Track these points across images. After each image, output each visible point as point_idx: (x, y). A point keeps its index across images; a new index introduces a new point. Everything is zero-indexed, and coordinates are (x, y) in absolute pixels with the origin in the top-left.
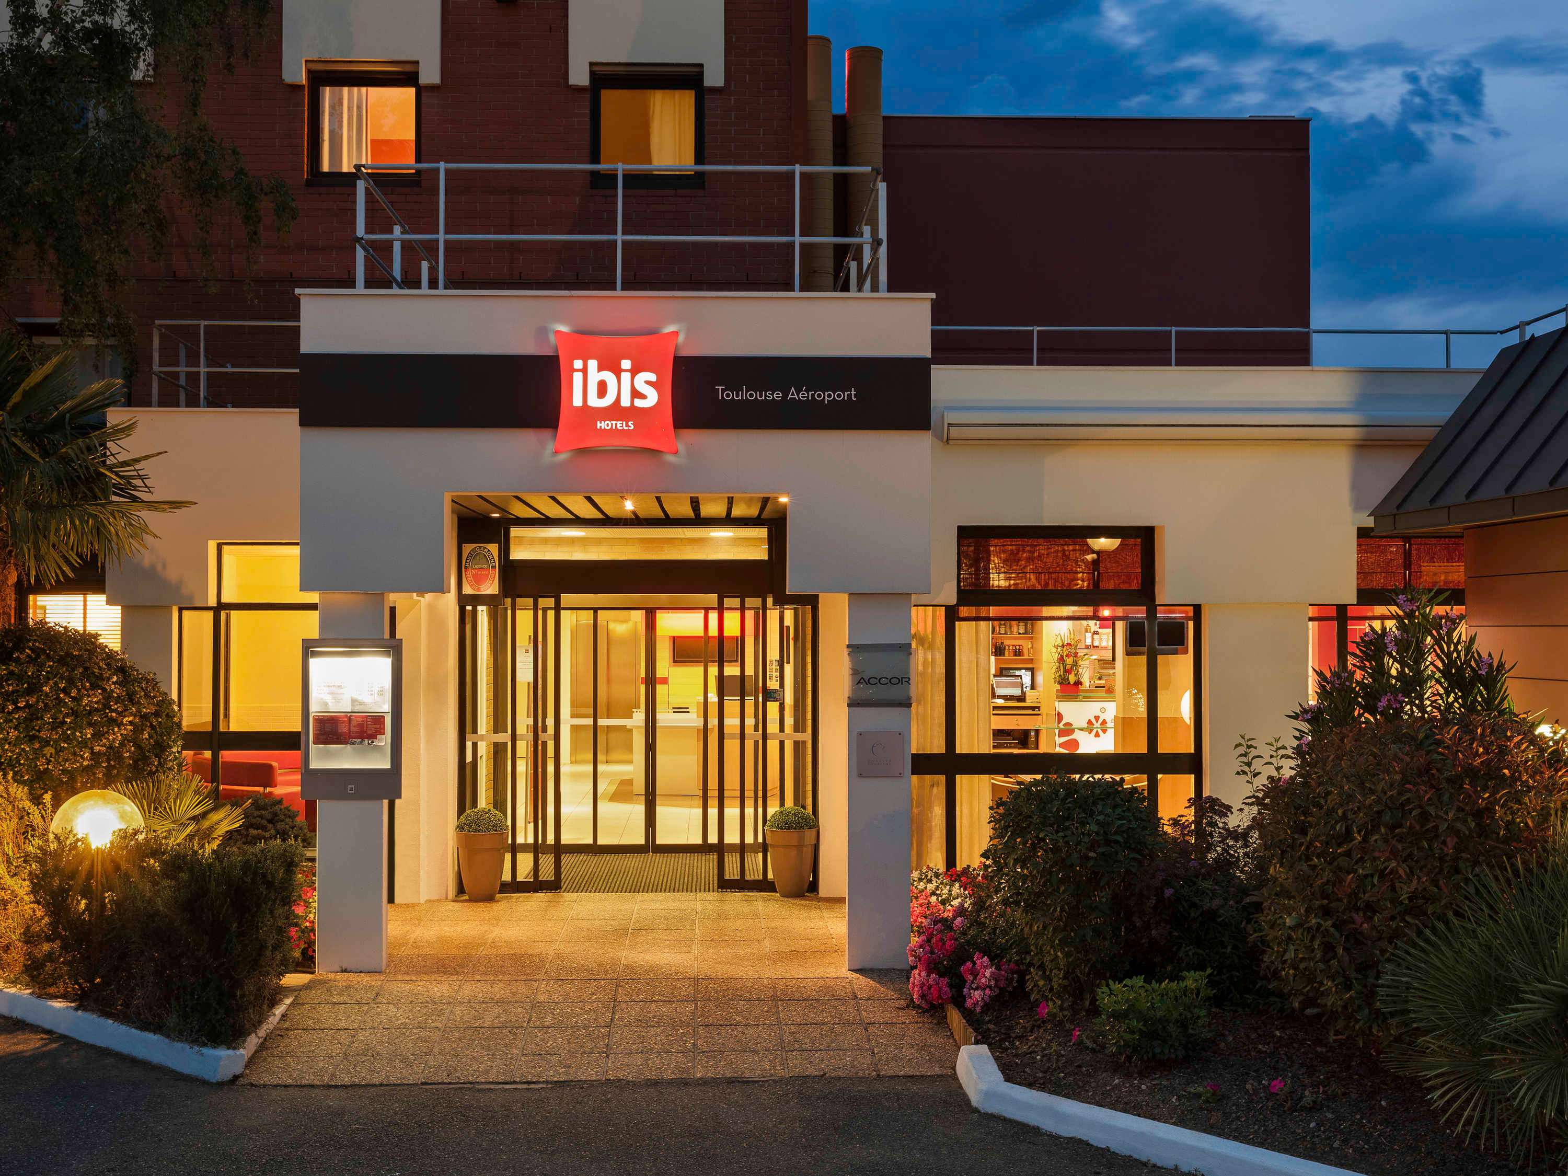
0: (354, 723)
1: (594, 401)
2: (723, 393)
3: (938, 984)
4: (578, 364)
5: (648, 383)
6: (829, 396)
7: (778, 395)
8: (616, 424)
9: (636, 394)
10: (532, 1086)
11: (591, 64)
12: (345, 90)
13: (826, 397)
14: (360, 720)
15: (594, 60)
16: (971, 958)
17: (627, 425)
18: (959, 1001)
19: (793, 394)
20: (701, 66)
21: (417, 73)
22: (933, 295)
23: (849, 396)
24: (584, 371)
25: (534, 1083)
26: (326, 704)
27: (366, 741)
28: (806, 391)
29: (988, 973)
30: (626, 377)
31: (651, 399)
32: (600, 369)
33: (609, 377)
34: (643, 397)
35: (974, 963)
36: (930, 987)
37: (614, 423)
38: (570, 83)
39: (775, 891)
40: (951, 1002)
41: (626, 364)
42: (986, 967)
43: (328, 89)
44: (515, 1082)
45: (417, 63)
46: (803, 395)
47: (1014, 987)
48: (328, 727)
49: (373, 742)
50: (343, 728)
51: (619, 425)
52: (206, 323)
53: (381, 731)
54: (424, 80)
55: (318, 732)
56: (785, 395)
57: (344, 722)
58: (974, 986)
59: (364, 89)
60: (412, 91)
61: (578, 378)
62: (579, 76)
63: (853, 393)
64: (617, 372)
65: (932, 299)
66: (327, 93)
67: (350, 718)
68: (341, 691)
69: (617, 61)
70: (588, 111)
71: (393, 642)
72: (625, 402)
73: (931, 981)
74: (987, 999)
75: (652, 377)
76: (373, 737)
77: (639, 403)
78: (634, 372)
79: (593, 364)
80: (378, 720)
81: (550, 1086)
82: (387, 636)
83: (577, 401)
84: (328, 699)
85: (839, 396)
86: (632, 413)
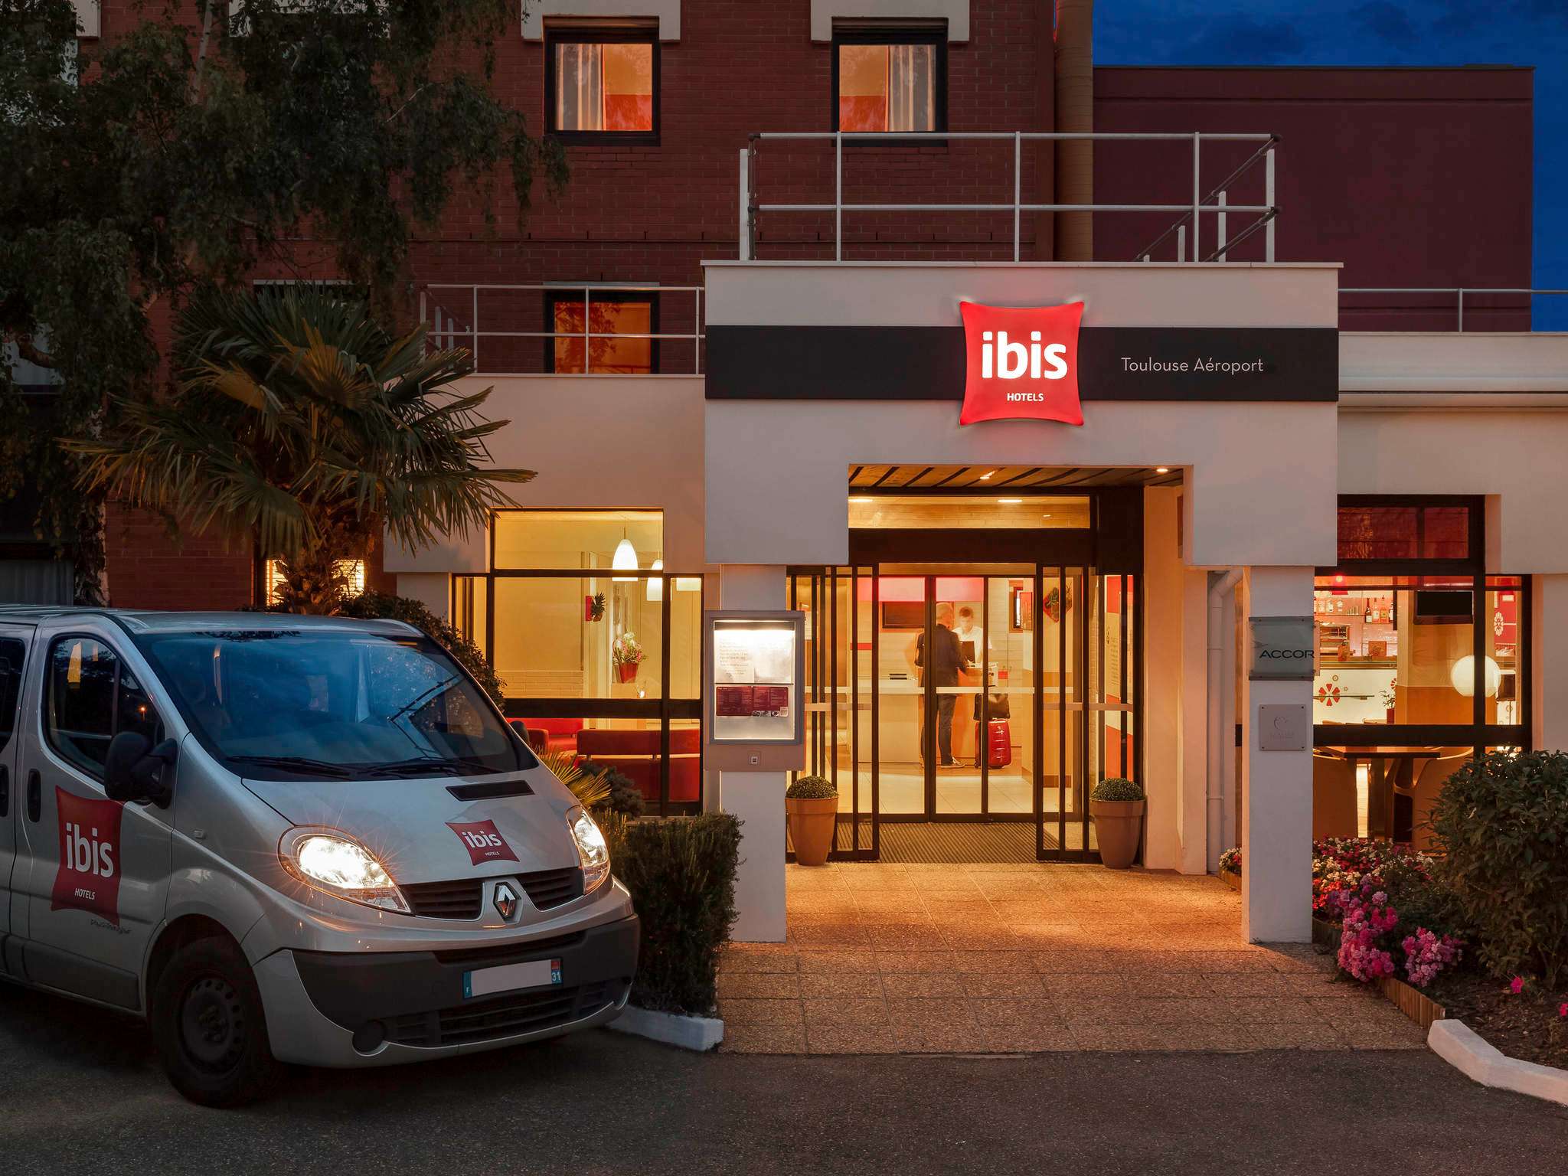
0: (757, 694)
1: (1004, 373)
2: (1129, 365)
3: (1380, 958)
4: (988, 336)
5: (1058, 354)
6: (1236, 367)
7: (1184, 367)
8: (1026, 397)
9: (1046, 366)
10: (1012, 1056)
11: (834, 19)
12: (580, 46)
13: (1233, 368)
14: (763, 691)
15: (837, 15)
16: (1413, 933)
17: (1037, 398)
18: (1402, 975)
19: (1199, 365)
20: (946, 20)
21: (658, 28)
22: (1341, 265)
23: (1256, 367)
24: (994, 342)
25: (1012, 1053)
26: (729, 675)
27: (770, 712)
28: (1214, 362)
29: (1434, 948)
30: (1036, 349)
31: (1062, 370)
32: (1010, 340)
33: (1018, 348)
34: (1054, 369)
35: (1417, 938)
36: (1370, 961)
37: (1024, 395)
38: (812, 39)
39: (1101, 862)
40: (1394, 977)
41: (1036, 336)
42: (1431, 942)
43: (562, 45)
44: (991, 1053)
45: (657, 19)
46: (1210, 367)
47: (1459, 963)
48: (732, 698)
49: (776, 714)
50: (746, 700)
51: (1028, 397)
52: (479, 286)
53: (785, 703)
54: (664, 35)
55: (722, 703)
56: (1192, 365)
57: (747, 693)
58: (1418, 961)
59: (599, 46)
60: (647, 48)
61: (987, 350)
62: (821, 31)
63: (1260, 364)
64: (1028, 343)
65: (1339, 269)
66: (562, 48)
67: (753, 689)
68: (746, 662)
69: (860, 16)
70: (829, 67)
71: (795, 614)
72: (1036, 374)
73: (1372, 956)
74: (1434, 974)
75: (1062, 349)
76: (776, 708)
77: (1049, 375)
78: (1044, 344)
79: (1002, 336)
80: (781, 692)
81: (1028, 1057)
82: (788, 608)
83: (987, 373)
84: (730, 669)
85: (1246, 367)
86: (1042, 384)
